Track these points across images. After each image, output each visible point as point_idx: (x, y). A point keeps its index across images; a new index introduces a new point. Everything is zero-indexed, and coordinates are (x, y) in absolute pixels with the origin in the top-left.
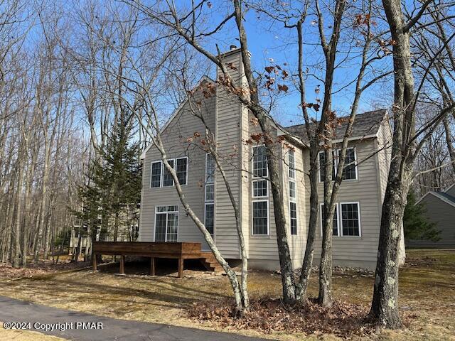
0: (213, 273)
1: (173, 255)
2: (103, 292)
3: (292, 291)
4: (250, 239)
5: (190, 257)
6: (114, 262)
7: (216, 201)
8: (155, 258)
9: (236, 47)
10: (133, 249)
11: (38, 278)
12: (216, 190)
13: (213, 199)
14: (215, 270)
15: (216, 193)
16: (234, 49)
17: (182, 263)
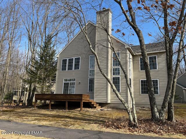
0: (96, 109)
1: (77, 100)
2: (46, 116)
3: (157, 114)
4: (111, 94)
5: (86, 101)
6: (41, 104)
7: (95, 76)
8: (68, 101)
9: (105, 9)
10: (56, 97)
11: (6, 111)
12: (95, 72)
13: (94, 76)
14: (97, 108)
15: (95, 73)
16: (104, 9)
17: (82, 104)
